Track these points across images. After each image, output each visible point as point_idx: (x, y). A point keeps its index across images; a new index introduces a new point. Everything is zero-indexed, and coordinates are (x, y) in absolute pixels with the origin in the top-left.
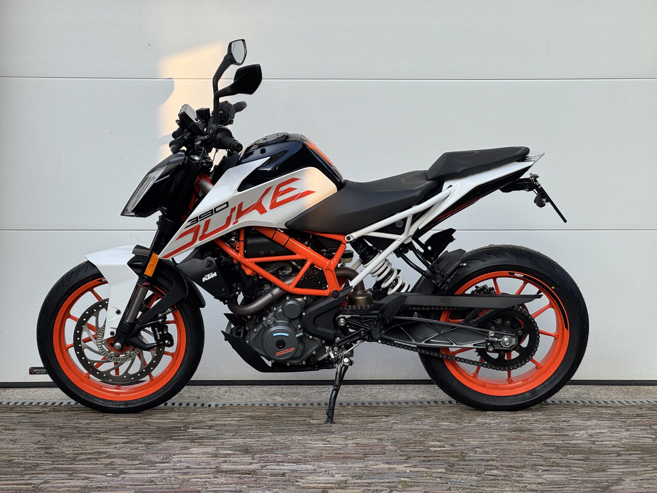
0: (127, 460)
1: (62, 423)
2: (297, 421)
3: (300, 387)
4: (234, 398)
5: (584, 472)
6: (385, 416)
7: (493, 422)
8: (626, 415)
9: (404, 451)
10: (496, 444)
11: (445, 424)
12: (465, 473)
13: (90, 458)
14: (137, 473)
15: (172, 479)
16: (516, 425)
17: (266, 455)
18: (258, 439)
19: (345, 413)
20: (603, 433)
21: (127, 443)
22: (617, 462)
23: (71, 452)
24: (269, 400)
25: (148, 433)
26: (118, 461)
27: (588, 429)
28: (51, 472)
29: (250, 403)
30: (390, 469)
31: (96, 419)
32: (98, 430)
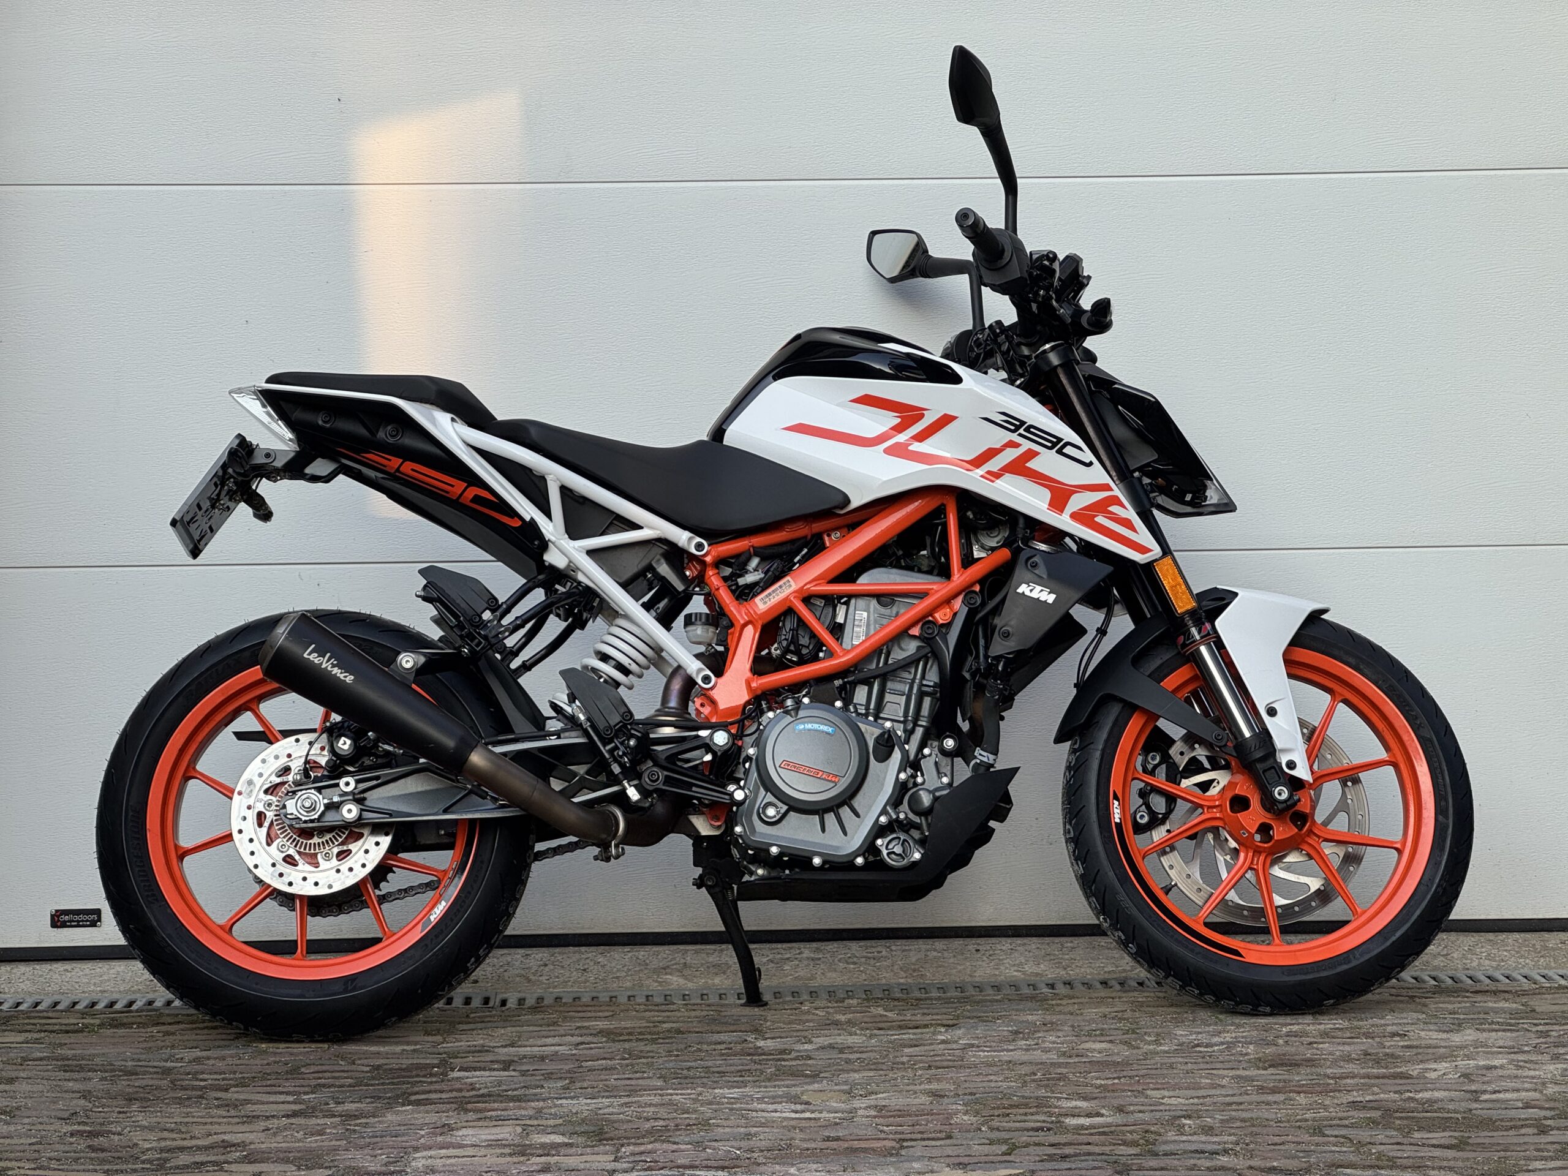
0: (294, 1168)
1: (133, 1060)
2: (724, 1041)
4: (565, 982)
6: (944, 1026)
7: (1216, 1040)
8: (1546, 1014)
9: (998, 1129)
10: (1230, 1105)
11: (1096, 1048)
13: (202, 1164)
16: (1274, 1048)
17: (650, 1147)
18: (626, 1100)
19: (842, 1018)
20: (1496, 1067)
21: (295, 1114)
22: (1539, 1150)
23: (154, 1144)
24: (652, 985)
25: (350, 1086)
26: (272, 1171)
29: (605, 994)
31: (219, 1047)
32: (223, 1079)
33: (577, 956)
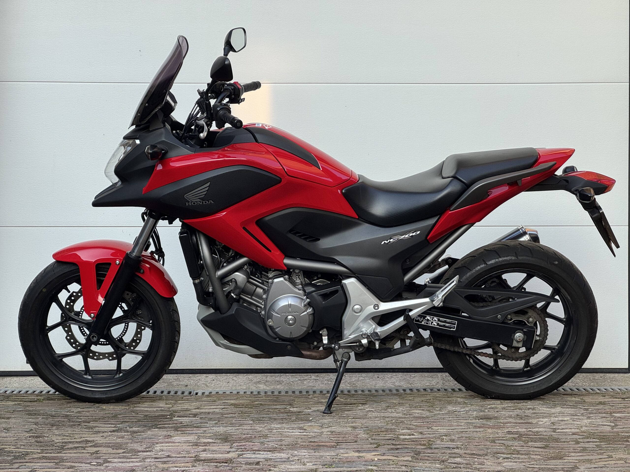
0: (112, 449)
1: (55, 412)
2: (278, 409)
3: (283, 375)
4: (220, 386)
5: (542, 459)
6: (361, 404)
7: (463, 410)
8: (589, 402)
9: (374, 439)
10: (462, 432)
11: (417, 412)
12: (430, 462)
13: (77, 447)
14: (120, 462)
15: (152, 468)
16: (484, 413)
17: (244, 444)
18: (238, 428)
19: (324, 401)
20: (565, 421)
21: (114, 431)
22: (574, 449)
23: (60, 441)
24: (254, 388)
25: (136, 422)
26: (103, 450)
27: (551, 417)
28: (39, 461)
29: (235, 391)
30: (359, 457)
31: (87, 407)
32: (88, 419)
33: (226, 377)
